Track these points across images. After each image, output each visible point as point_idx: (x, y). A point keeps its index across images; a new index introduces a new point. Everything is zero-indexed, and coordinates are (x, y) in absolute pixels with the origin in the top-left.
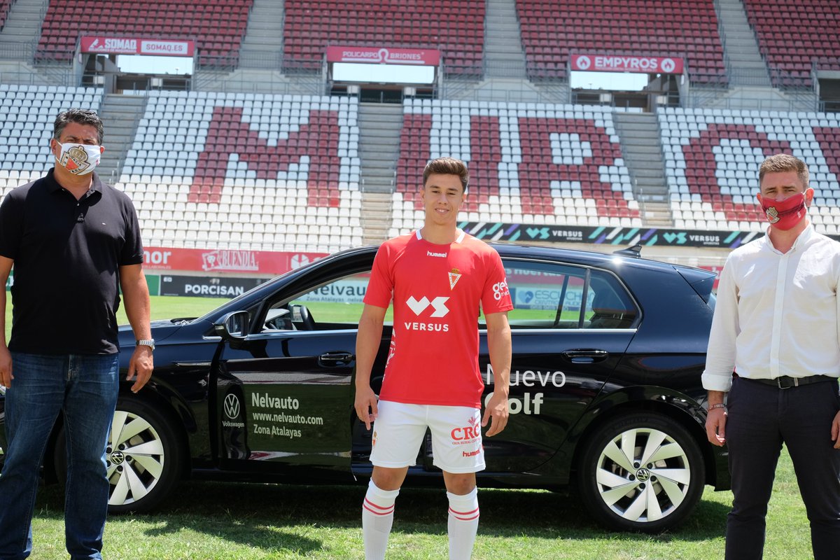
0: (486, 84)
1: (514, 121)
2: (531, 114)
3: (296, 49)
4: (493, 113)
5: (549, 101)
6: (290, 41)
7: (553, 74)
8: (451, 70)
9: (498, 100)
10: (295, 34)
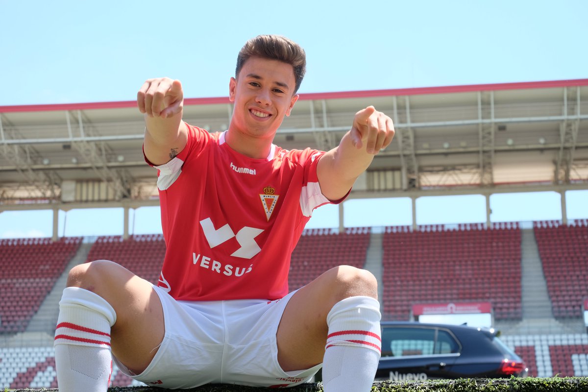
0: (524, 324)
1: (546, 348)
2: (558, 343)
3: (392, 308)
4: (531, 344)
5: (570, 333)
6: (387, 303)
7: (572, 314)
8: (499, 316)
9: (533, 334)
10: (390, 298)
